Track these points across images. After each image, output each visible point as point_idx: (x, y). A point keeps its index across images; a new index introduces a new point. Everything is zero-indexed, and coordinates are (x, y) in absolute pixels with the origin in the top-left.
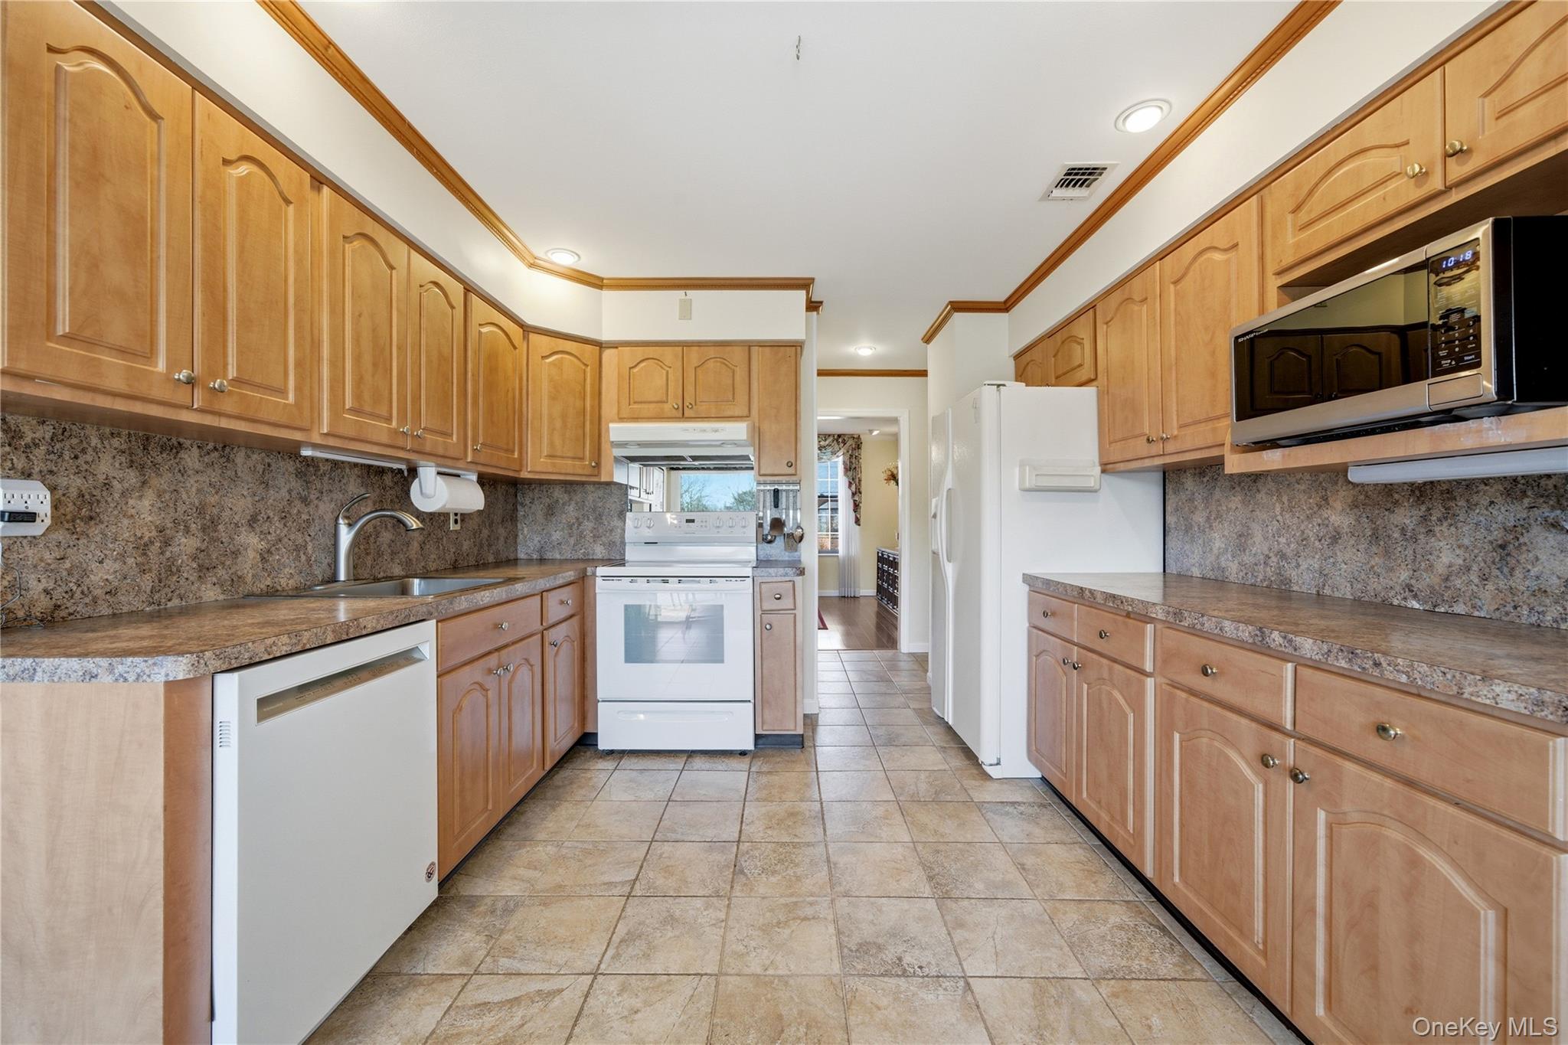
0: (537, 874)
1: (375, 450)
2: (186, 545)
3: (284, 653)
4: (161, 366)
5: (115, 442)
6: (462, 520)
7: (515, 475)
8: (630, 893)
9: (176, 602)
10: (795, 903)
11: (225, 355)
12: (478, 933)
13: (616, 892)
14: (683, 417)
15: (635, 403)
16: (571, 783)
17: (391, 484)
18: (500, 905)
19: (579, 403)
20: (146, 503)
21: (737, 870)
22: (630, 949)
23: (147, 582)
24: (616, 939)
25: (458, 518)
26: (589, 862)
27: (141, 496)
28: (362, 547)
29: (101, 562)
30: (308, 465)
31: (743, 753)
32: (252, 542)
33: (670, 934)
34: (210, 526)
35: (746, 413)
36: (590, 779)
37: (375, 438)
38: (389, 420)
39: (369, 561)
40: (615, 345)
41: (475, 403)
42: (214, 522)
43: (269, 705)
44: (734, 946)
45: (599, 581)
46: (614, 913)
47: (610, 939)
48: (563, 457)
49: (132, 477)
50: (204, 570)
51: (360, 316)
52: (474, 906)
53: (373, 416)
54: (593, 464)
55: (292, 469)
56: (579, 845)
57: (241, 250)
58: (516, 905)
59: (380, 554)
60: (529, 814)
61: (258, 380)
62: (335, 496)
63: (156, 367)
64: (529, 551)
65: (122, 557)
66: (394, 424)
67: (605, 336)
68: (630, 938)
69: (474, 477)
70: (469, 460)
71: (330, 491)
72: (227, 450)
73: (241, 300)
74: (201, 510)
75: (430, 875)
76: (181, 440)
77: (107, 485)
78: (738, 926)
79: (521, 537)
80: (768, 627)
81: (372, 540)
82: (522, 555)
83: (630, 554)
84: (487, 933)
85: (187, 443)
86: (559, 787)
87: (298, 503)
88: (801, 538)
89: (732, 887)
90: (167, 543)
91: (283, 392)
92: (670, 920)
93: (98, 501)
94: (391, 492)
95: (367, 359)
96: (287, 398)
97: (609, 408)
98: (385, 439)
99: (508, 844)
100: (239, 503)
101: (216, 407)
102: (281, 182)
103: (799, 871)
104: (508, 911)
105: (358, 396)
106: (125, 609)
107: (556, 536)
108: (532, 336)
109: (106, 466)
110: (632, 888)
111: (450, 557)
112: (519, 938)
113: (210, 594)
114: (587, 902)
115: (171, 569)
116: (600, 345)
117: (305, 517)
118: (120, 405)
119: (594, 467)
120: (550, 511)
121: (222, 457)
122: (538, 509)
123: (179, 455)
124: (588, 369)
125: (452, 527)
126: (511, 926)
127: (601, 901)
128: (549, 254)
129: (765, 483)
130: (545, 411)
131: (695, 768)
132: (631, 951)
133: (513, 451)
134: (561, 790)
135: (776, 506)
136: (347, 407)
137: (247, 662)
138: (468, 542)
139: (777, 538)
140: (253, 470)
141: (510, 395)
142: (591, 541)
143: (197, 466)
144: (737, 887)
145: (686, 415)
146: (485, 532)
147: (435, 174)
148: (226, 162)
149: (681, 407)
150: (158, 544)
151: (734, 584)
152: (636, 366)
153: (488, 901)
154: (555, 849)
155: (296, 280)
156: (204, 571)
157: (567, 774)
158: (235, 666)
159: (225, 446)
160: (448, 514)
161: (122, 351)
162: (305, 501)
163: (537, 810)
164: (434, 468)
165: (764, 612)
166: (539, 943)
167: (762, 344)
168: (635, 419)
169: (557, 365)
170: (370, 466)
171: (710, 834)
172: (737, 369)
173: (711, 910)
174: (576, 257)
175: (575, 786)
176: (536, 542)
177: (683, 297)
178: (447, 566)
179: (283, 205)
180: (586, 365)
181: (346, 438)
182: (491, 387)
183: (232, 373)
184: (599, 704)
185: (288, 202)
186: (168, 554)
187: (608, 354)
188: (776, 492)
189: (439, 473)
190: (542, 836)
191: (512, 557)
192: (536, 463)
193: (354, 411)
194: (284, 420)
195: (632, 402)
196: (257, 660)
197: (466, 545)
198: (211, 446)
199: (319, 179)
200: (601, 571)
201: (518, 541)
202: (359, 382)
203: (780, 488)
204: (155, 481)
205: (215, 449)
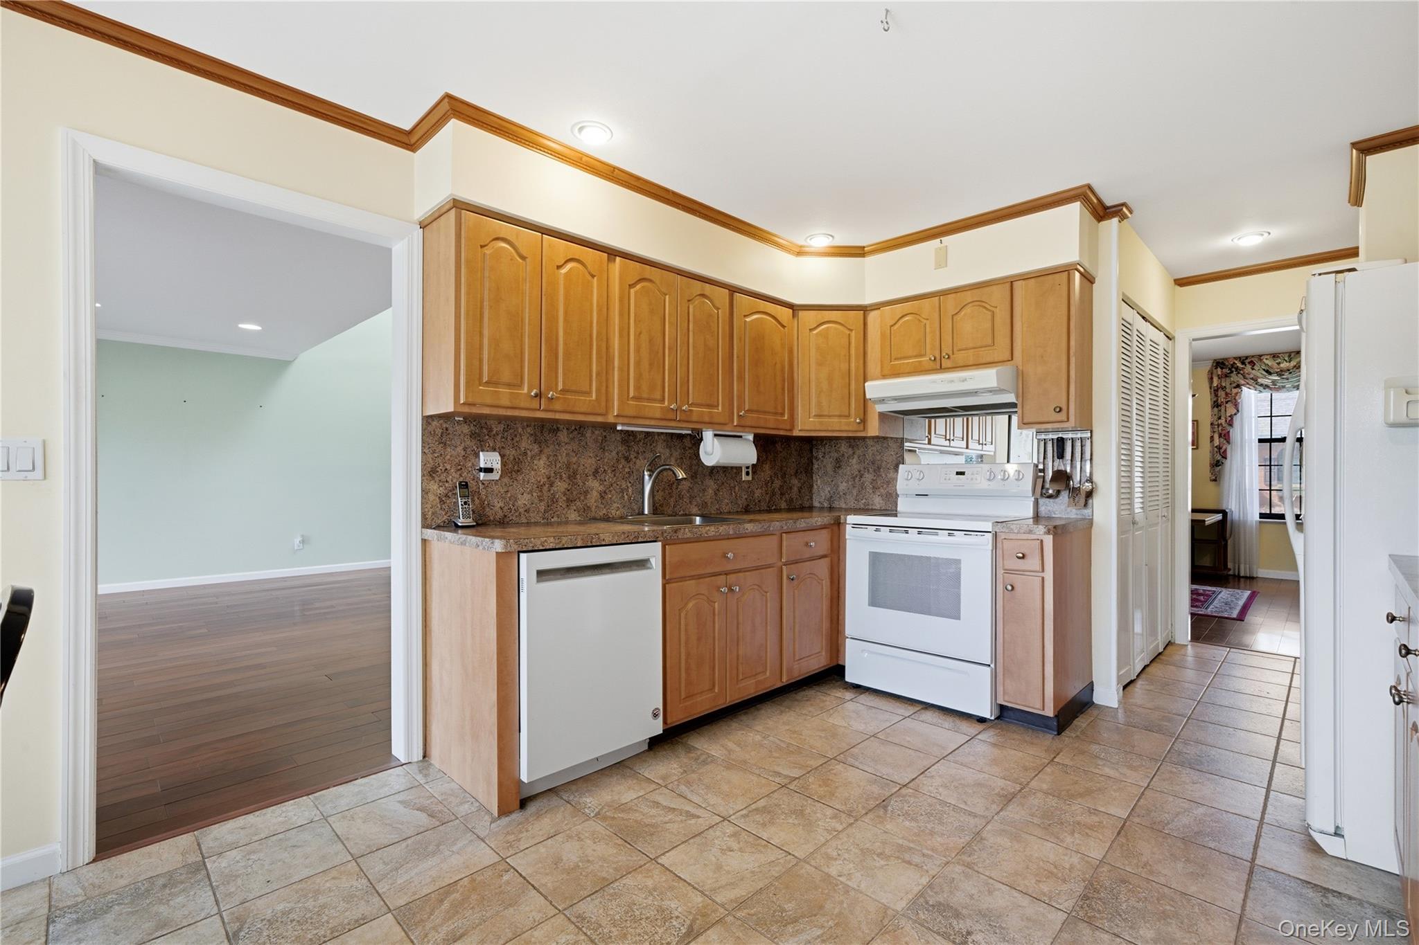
0: (738, 749)
1: (653, 423)
2: (561, 486)
3: (551, 547)
4: (526, 391)
5: (529, 430)
6: (754, 473)
7: (788, 434)
8: (786, 784)
9: (555, 519)
10: (910, 849)
11: (557, 377)
12: (681, 767)
13: (778, 780)
14: (941, 369)
15: (895, 359)
16: (807, 700)
17: (690, 446)
18: (704, 757)
19: (844, 366)
20: (542, 462)
21: (883, 804)
22: (757, 816)
23: (542, 507)
24: (753, 807)
25: (750, 470)
26: (775, 754)
27: (540, 459)
28: (667, 491)
29: (522, 494)
30: (630, 435)
31: (982, 720)
32: (595, 485)
33: (791, 821)
34: (572, 476)
35: (1007, 355)
36: (824, 701)
37: (650, 415)
38: (663, 400)
39: (672, 501)
40: (877, 306)
41: (741, 378)
42: (575, 473)
43: (543, 575)
44: (829, 850)
45: (848, 528)
46: (765, 791)
47: (750, 805)
48: (830, 416)
49: (536, 448)
50: (570, 501)
51: (640, 333)
52: (689, 752)
53: (649, 400)
54: (858, 421)
55: (618, 439)
56: (778, 742)
57: (566, 313)
58: (712, 762)
59: (681, 497)
60: (763, 711)
61: (574, 388)
62: (647, 455)
63: (523, 390)
64: (822, 500)
65: (531, 492)
66: (666, 403)
67: (867, 301)
68: (764, 810)
69: (751, 437)
70: (735, 424)
71: (644, 452)
72: (582, 429)
73: (565, 344)
74: (568, 466)
75: (655, 715)
76: (559, 426)
77: (525, 454)
78: (846, 839)
79: (815, 487)
80: (1009, 588)
81: (674, 486)
82: (816, 504)
83: (901, 506)
84: (685, 769)
85: (562, 427)
86: (797, 700)
87: (623, 461)
88: (1089, 494)
89: (867, 813)
90: (551, 485)
91: (589, 393)
92: (800, 813)
93: (522, 462)
94: (690, 451)
95: (645, 364)
96: (592, 397)
97: (873, 366)
98: (658, 415)
99: (734, 725)
100: (588, 462)
101: (551, 408)
102: (589, 267)
103: (938, 828)
104: (705, 763)
105: (637, 388)
106: (532, 521)
107: (843, 486)
108: (801, 314)
109: (525, 443)
110: (790, 783)
111: (742, 502)
112: (700, 779)
113: (573, 516)
114: (755, 778)
115: (554, 500)
116: (865, 309)
117: (627, 470)
118: (510, 413)
119: (859, 423)
120: (838, 465)
121: (579, 433)
122: (829, 463)
123: (558, 434)
124: (853, 334)
125: (744, 477)
126: (701, 771)
127: (764, 781)
128: (808, 240)
129: (1046, 432)
130: (813, 376)
131: (921, 719)
132: (758, 818)
133: (783, 414)
134: (796, 703)
135: (1061, 455)
136: (631, 396)
137: (530, 549)
138: (759, 491)
139: (1063, 493)
140: (596, 441)
141: (778, 366)
142: (871, 491)
143: (566, 440)
144: (871, 816)
145: (943, 366)
146: (777, 483)
147: (699, 217)
148: (559, 267)
149: (938, 358)
150: (547, 486)
151: (973, 539)
152: (895, 324)
153: (699, 753)
154: (760, 738)
155: (597, 322)
156: (570, 503)
157: (810, 693)
158: (524, 550)
159: (580, 428)
160: (741, 468)
161: (509, 385)
162: (627, 459)
163: (769, 710)
164: (711, 432)
165: (1008, 571)
166: (708, 787)
167: (1025, 277)
168: (896, 374)
169: (825, 335)
170: (672, 434)
171: (885, 771)
172: (997, 311)
173: (834, 821)
174: (831, 238)
175: (809, 703)
176: (827, 492)
177: (940, 245)
178: (739, 510)
179: (590, 278)
180: (851, 330)
181: (630, 417)
182: (757, 363)
183: (560, 387)
184: (847, 640)
185: (593, 276)
186: (552, 492)
187: (873, 316)
188: (1061, 443)
189: (716, 435)
190: (759, 728)
191: (807, 504)
192: (806, 424)
193: (635, 398)
194: (589, 410)
195: (893, 358)
196: (536, 549)
197: (758, 493)
198: (573, 428)
199: (612, 253)
200: (852, 519)
201: (814, 491)
202: (639, 378)
203: (1064, 436)
204: (546, 451)
205: (575, 429)
